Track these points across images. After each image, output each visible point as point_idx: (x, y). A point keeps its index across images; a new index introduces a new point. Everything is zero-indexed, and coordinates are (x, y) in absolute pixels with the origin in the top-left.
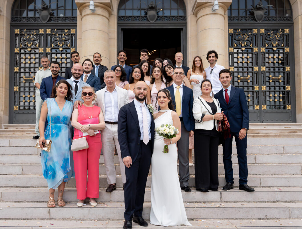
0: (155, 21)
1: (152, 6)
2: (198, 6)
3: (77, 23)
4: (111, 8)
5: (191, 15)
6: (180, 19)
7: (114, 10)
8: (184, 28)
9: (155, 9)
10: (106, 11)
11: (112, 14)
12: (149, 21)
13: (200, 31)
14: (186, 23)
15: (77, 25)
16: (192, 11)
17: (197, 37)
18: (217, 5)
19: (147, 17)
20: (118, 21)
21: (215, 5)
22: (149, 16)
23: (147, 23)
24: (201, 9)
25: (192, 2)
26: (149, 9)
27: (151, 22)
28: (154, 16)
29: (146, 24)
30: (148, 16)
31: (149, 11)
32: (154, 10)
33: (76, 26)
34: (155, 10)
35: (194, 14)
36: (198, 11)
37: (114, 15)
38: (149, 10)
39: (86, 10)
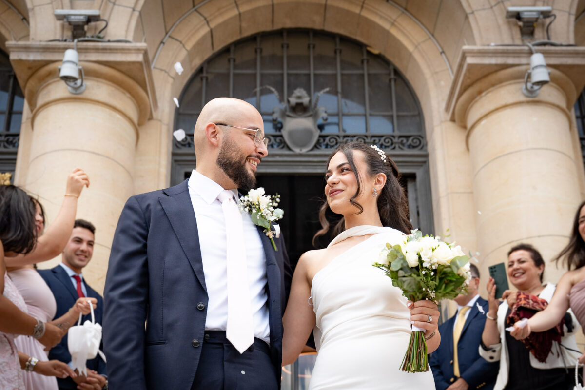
0: (312, 150)
1: (299, 101)
2: (469, 81)
3: (16, 153)
4: (144, 88)
5: (442, 122)
6: (403, 144)
7: (159, 104)
8: (419, 173)
9: (311, 113)
10: (128, 95)
11: (151, 118)
12: (289, 149)
13: (485, 165)
14: (426, 156)
15: (15, 160)
16: (447, 109)
17: (472, 193)
18: (541, 66)
19: (281, 136)
20: (173, 149)
21: (537, 67)
22: (291, 133)
23: (280, 155)
24: (480, 92)
25: (442, 83)
26: (288, 113)
27: (297, 151)
28: (308, 133)
29: (278, 159)
30: (284, 133)
31: (288, 119)
32: (308, 114)
33: (13, 161)
34: (311, 116)
35: (453, 120)
36: (472, 100)
37: (160, 121)
38: (289, 116)
39: (50, 87)
